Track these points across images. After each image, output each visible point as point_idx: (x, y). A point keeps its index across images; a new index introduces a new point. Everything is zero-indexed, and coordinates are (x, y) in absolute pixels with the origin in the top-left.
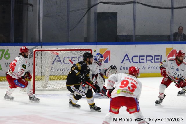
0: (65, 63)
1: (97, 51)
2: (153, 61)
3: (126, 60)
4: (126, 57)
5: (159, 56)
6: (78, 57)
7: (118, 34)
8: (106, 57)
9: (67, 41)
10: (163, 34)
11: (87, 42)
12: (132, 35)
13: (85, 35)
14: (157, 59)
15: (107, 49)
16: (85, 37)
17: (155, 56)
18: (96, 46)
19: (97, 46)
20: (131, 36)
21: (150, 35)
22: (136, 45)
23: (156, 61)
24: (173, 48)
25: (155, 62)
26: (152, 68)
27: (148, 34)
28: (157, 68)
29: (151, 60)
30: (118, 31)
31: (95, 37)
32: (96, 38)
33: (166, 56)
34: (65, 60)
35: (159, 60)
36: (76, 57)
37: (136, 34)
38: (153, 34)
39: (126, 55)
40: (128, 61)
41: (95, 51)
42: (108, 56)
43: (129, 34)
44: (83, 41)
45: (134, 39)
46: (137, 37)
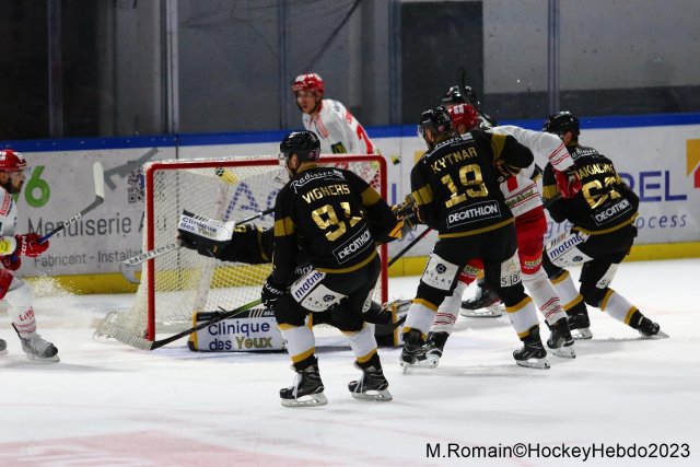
1: (403, 160)
5: (658, 174)
7: (489, 89)
12: (546, 89)
13: (353, 99)
14: (649, 187)
17: (643, 175)
18: (398, 139)
19: (405, 139)
20: (543, 96)
21: (618, 91)
23: (649, 193)
25: (644, 199)
27: (610, 86)
28: (653, 223)
30: (486, 78)
31: (396, 107)
32: (399, 107)
33: (687, 173)
35: (661, 192)
37: (563, 87)
38: (630, 85)
41: (397, 162)
43: (533, 89)
45: (554, 106)
46: (567, 96)
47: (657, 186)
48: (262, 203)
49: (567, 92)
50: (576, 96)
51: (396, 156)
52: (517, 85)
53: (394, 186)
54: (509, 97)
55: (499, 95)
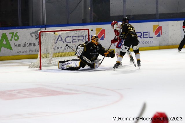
0: (66, 42)
2: (142, 37)
5: (147, 32)
6: (77, 36)
7: (111, 15)
9: (67, 23)
10: (150, 13)
11: (84, 23)
12: (123, 15)
13: (83, 18)
14: (145, 35)
16: (82, 18)
17: (144, 33)
18: (92, 26)
19: (94, 26)
21: (138, 15)
23: (145, 36)
24: (159, 25)
25: (144, 38)
26: (142, 43)
27: (137, 14)
28: (146, 42)
29: (140, 36)
30: (111, 12)
31: (92, 19)
33: (153, 32)
35: (148, 36)
37: (127, 15)
38: (141, 14)
41: (92, 30)
42: (104, 35)
43: (121, 15)
44: (81, 22)
47: (147, 35)
48: (63, 39)
51: (92, 29)
52: (117, 14)
54: (115, 16)
55: (113, 16)
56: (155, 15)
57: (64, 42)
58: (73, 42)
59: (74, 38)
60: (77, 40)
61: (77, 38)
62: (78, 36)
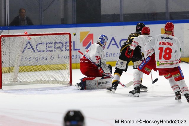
0: (38, 51)
1: (77, 34)
3: (113, 44)
4: (113, 41)
6: (53, 43)
7: (102, 13)
8: (88, 42)
9: (40, 24)
10: (157, 12)
11: (64, 24)
12: (119, 13)
15: (89, 32)
16: (61, 18)
18: (75, 28)
19: (77, 28)
20: (119, 15)
22: (125, 26)
27: (139, 12)
30: (102, 10)
31: (74, 18)
32: (76, 18)
34: (37, 47)
36: (52, 43)
37: (124, 12)
38: (144, 12)
39: (113, 38)
40: (116, 46)
41: (75, 35)
42: (91, 41)
43: (116, 13)
44: (60, 23)
45: (122, 18)
46: (125, 16)
48: (34, 47)
49: (126, 14)
50: (128, 15)
51: (75, 33)
52: (111, 12)
53: (74, 42)
54: (108, 15)
55: (105, 15)
56: (164, 14)
57: (36, 51)
58: (47, 51)
59: (49, 45)
60: (53, 49)
61: (53, 45)
62: (55, 43)
